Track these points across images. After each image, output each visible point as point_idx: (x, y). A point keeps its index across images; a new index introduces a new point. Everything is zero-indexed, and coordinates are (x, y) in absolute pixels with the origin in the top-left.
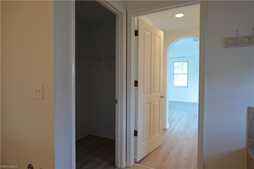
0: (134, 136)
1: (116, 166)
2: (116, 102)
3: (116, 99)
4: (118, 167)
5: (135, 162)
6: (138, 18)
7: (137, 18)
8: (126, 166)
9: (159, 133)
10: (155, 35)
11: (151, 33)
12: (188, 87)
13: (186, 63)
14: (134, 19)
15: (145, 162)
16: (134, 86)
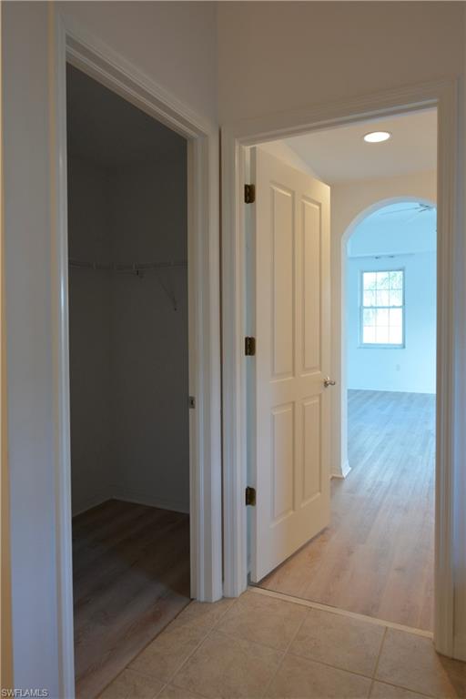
0: (247, 503)
1: (192, 597)
3: (190, 395)
4: (198, 599)
5: (251, 584)
6: (255, 148)
7: (251, 148)
8: (223, 598)
9: (320, 491)
10: (304, 197)
11: (293, 193)
12: (404, 347)
13: (400, 274)
14: (241, 151)
15: (279, 582)
16: (244, 353)
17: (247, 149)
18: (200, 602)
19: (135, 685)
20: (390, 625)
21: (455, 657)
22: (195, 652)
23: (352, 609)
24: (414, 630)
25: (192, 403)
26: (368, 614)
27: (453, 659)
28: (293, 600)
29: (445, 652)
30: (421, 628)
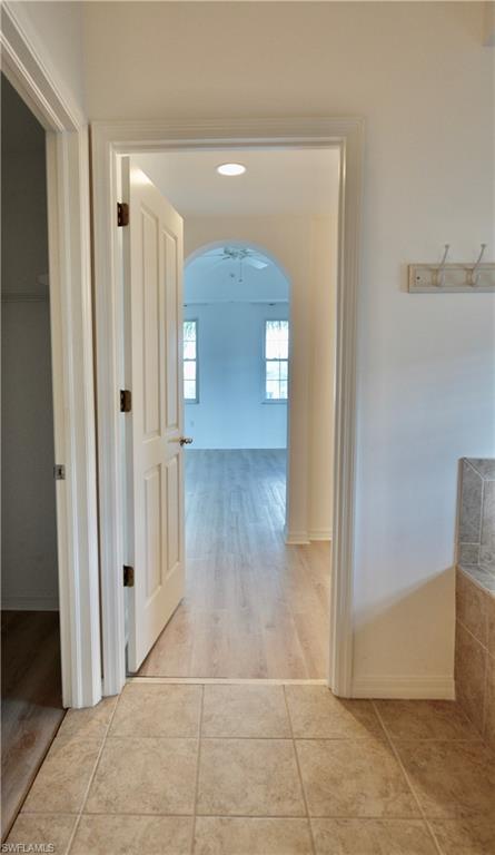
0: (125, 584)
1: (65, 706)
2: (60, 472)
3: (58, 462)
4: (74, 706)
5: (130, 675)
6: (128, 158)
7: (123, 158)
8: (103, 698)
9: (178, 560)
10: (166, 228)
11: (157, 220)
12: (198, 402)
13: (194, 324)
14: (114, 158)
15: (157, 667)
16: (119, 409)
17: (119, 157)
18: (77, 710)
19: (40, 830)
20: (286, 682)
21: (354, 697)
22: (97, 767)
23: (242, 676)
24: (309, 682)
25: (60, 473)
26: (259, 676)
27: (351, 700)
28: (181, 681)
29: (345, 694)
30: (311, 678)
